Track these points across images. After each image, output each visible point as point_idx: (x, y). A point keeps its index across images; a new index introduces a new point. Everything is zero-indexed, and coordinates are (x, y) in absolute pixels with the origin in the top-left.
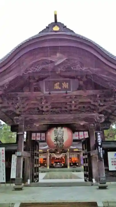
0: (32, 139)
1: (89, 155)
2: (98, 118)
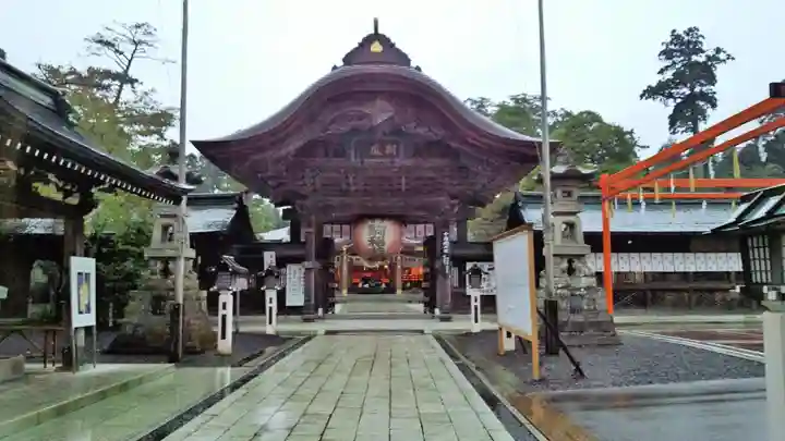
0: (325, 236)
1: (432, 269)
2: (448, 207)
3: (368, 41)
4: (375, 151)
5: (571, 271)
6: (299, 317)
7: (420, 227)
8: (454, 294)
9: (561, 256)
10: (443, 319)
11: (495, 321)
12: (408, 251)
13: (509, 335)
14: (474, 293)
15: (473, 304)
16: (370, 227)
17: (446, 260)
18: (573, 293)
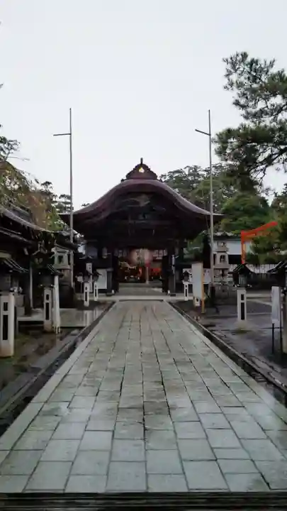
1: (166, 270)
3: (138, 167)
4: (141, 217)
5: (223, 275)
6: (104, 294)
7: (161, 252)
8: (177, 284)
9: (219, 269)
10: (172, 295)
11: (192, 296)
12: (155, 260)
13: (197, 300)
14: (186, 284)
15: (185, 288)
16: (138, 253)
17: (173, 268)
18: (224, 283)
